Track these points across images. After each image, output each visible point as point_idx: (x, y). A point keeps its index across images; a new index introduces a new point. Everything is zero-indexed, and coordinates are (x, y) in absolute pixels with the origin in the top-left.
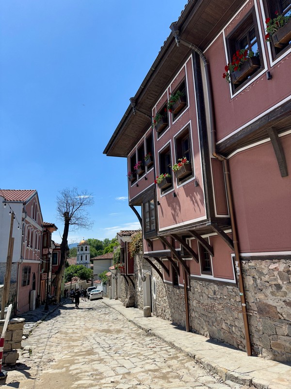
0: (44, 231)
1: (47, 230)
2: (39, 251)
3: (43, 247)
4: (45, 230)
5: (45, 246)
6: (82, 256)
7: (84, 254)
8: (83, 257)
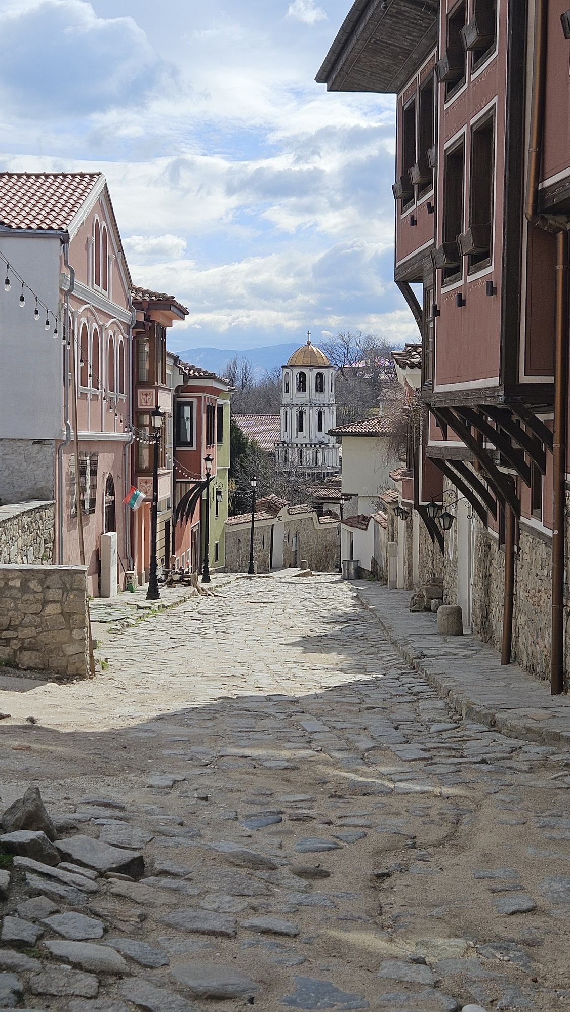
0: (138, 325)
1: (148, 318)
2: (123, 397)
3: (139, 384)
4: (142, 319)
5: (146, 379)
6: (301, 415)
7: (311, 405)
8: (306, 418)
